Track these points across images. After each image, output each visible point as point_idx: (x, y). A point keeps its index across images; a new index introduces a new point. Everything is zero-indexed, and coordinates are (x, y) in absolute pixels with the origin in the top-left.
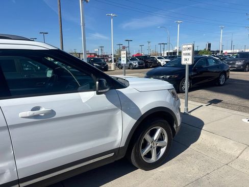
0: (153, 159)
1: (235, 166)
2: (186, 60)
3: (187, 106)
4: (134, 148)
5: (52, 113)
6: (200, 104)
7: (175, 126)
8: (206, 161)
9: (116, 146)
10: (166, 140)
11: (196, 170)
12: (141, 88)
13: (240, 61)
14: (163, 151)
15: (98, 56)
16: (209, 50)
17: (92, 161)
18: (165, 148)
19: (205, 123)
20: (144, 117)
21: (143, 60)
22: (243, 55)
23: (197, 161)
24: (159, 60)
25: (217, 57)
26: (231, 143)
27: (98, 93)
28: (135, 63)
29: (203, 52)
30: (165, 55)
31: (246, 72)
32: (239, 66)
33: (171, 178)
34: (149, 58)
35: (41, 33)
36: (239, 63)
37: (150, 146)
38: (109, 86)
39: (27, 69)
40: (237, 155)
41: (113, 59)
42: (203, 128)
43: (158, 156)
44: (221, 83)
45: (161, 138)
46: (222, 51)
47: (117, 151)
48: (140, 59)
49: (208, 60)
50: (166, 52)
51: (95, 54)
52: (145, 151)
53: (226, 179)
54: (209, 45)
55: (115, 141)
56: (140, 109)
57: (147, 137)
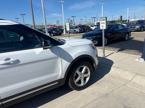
0: (82, 84)
1: (129, 86)
2: (102, 26)
3: (104, 53)
4: (70, 78)
5: (18, 61)
6: (113, 52)
7: (94, 65)
8: (113, 84)
9: (59, 78)
10: (89, 73)
11: (107, 89)
12: (72, 44)
13: (138, 25)
14: (88, 79)
15: (56, 27)
16: (121, 20)
17: (45, 87)
18: (89, 78)
19: (114, 62)
20: (75, 61)
21: (82, 28)
22: (140, 22)
23: (108, 84)
24: (92, 28)
25: (125, 24)
26: (127, 73)
27: (44, 49)
28: (78, 30)
29: (117, 21)
30: (96, 24)
31: (142, 31)
32: (138, 29)
33: (92, 94)
34: (85, 26)
35: (21, 15)
36: (137, 27)
37: (80, 77)
38: (52, 44)
39: (12, 36)
40: (131, 80)
41: (64, 28)
42: (113, 66)
43: (85, 82)
44: (126, 39)
45: (86, 72)
46: (129, 20)
47: (60, 81)
48: (80, 27)
49: (118, 26)
50: (96, 23)
51: (54, 26)
52: (77, 80)
53: (123, 93)
54: (121, 17)
55: (58, 75)
56: (72, 56)
57: (78, 72)
